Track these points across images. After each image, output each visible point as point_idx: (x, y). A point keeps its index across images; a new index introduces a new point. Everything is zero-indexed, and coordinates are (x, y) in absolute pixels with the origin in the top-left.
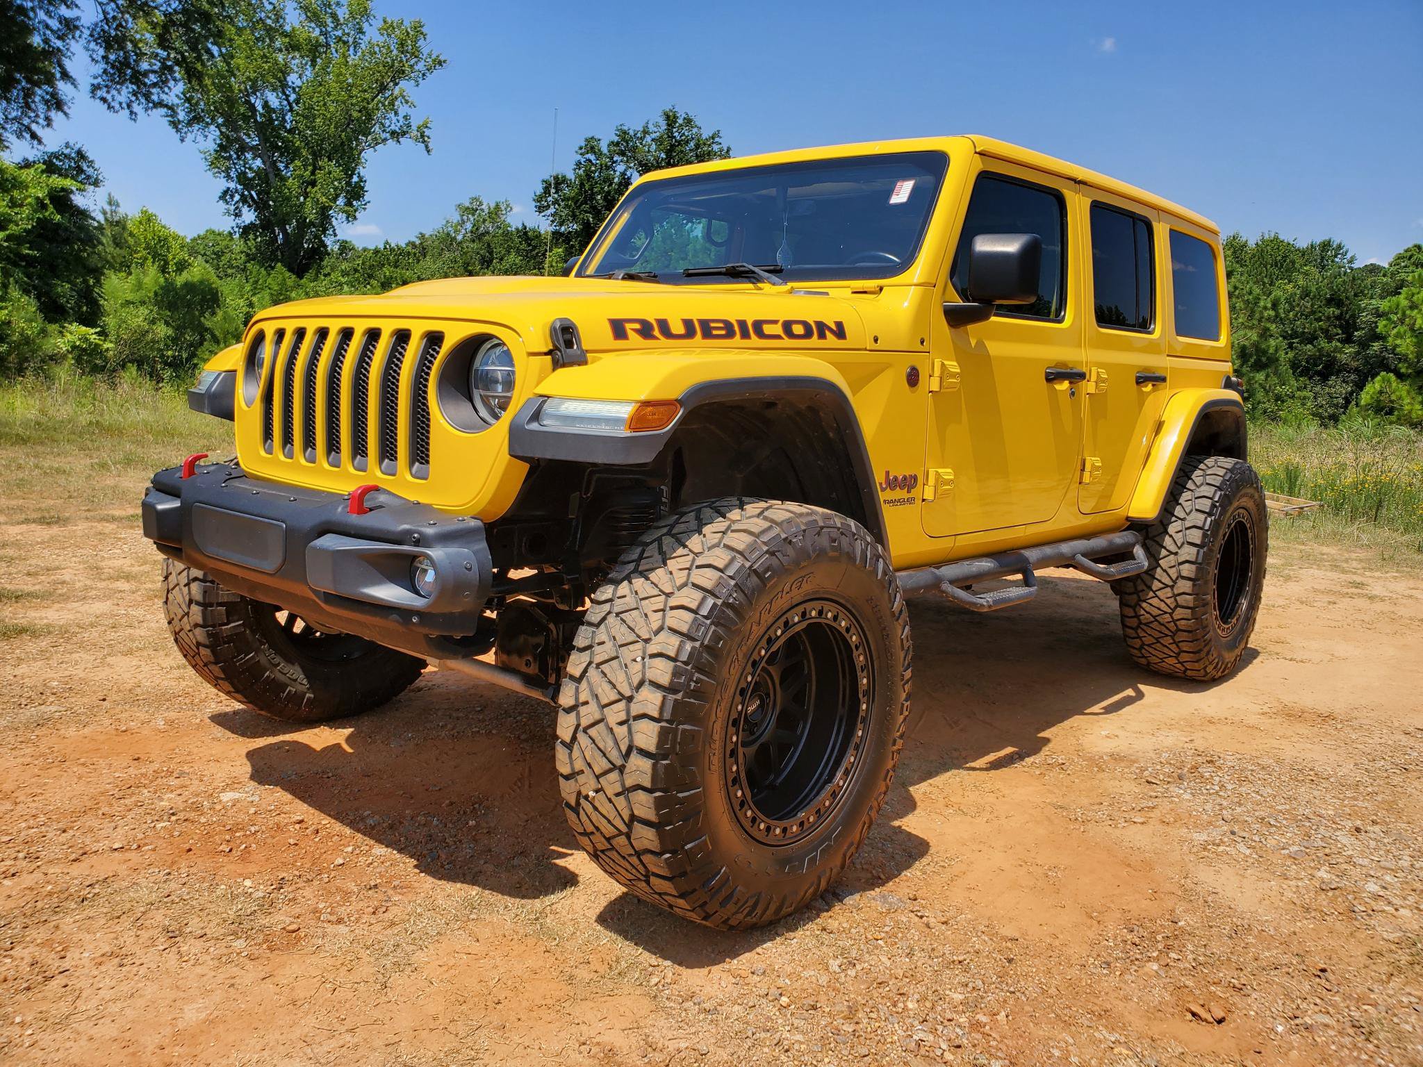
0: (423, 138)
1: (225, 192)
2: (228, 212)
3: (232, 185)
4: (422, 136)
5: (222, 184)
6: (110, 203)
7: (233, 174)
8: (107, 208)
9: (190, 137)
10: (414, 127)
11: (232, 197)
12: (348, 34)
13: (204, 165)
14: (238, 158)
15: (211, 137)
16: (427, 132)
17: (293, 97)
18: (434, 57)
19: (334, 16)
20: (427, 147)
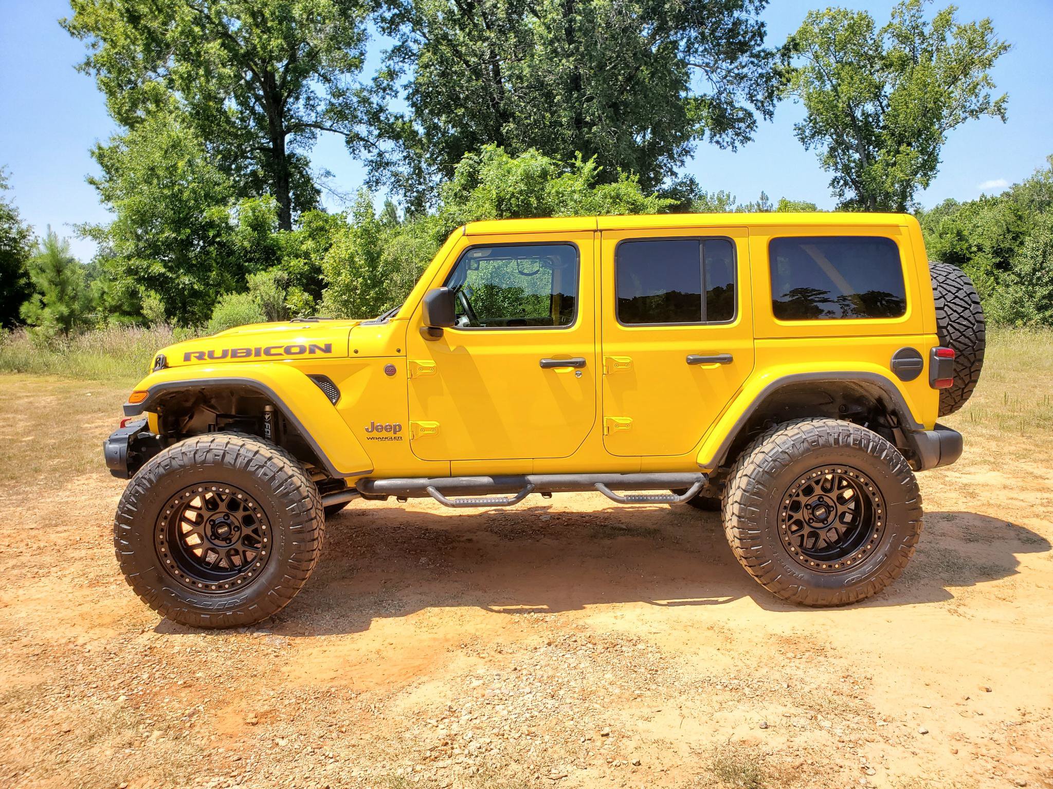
0: (1000, 110)
1: (834, 181)
2: (834, 195)
3: (839, 174)
4: (999, 110)
5: (832, 174)
6: (762, 199)
7: (840, 167)
8: (760, 202)
9: (812, 146)
10: (992, 104)
11: (838, 182)
12: (932, 45)
13: (818, 164)
14: (844, 154)
15: (826, 143)
16: (1004, 105)
17: (885, 103)
18: (999, 45)
19: (921, 34)
20: (1003, 117)
